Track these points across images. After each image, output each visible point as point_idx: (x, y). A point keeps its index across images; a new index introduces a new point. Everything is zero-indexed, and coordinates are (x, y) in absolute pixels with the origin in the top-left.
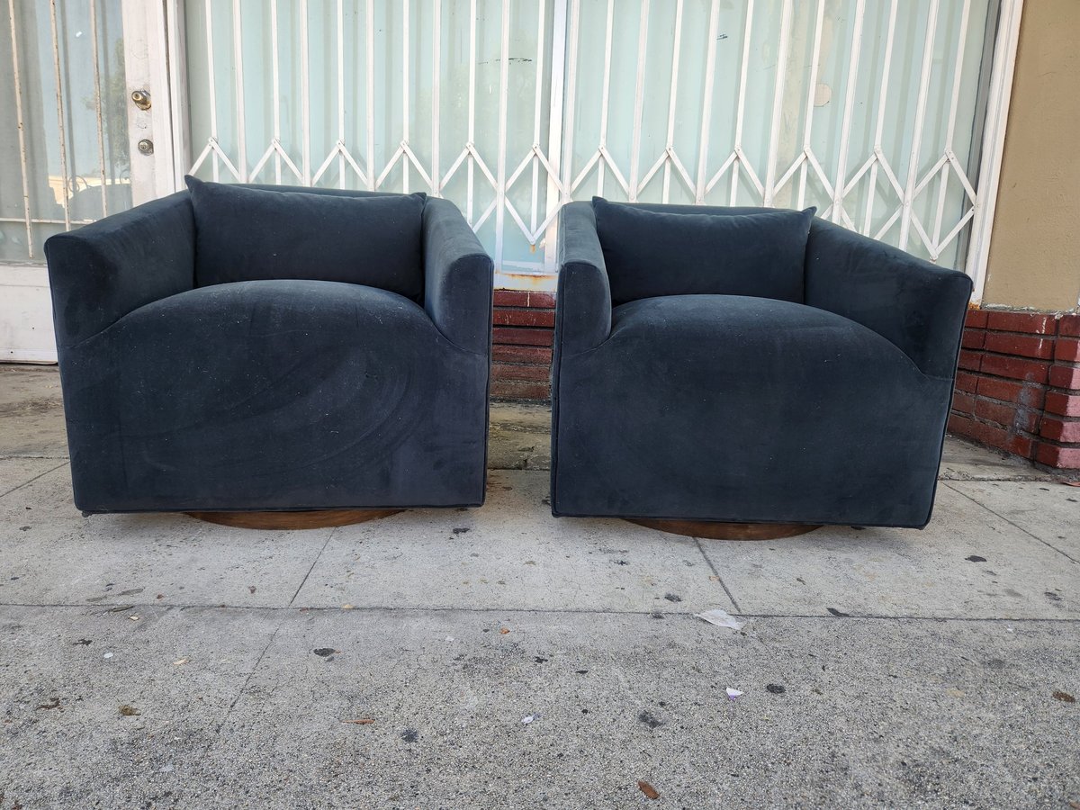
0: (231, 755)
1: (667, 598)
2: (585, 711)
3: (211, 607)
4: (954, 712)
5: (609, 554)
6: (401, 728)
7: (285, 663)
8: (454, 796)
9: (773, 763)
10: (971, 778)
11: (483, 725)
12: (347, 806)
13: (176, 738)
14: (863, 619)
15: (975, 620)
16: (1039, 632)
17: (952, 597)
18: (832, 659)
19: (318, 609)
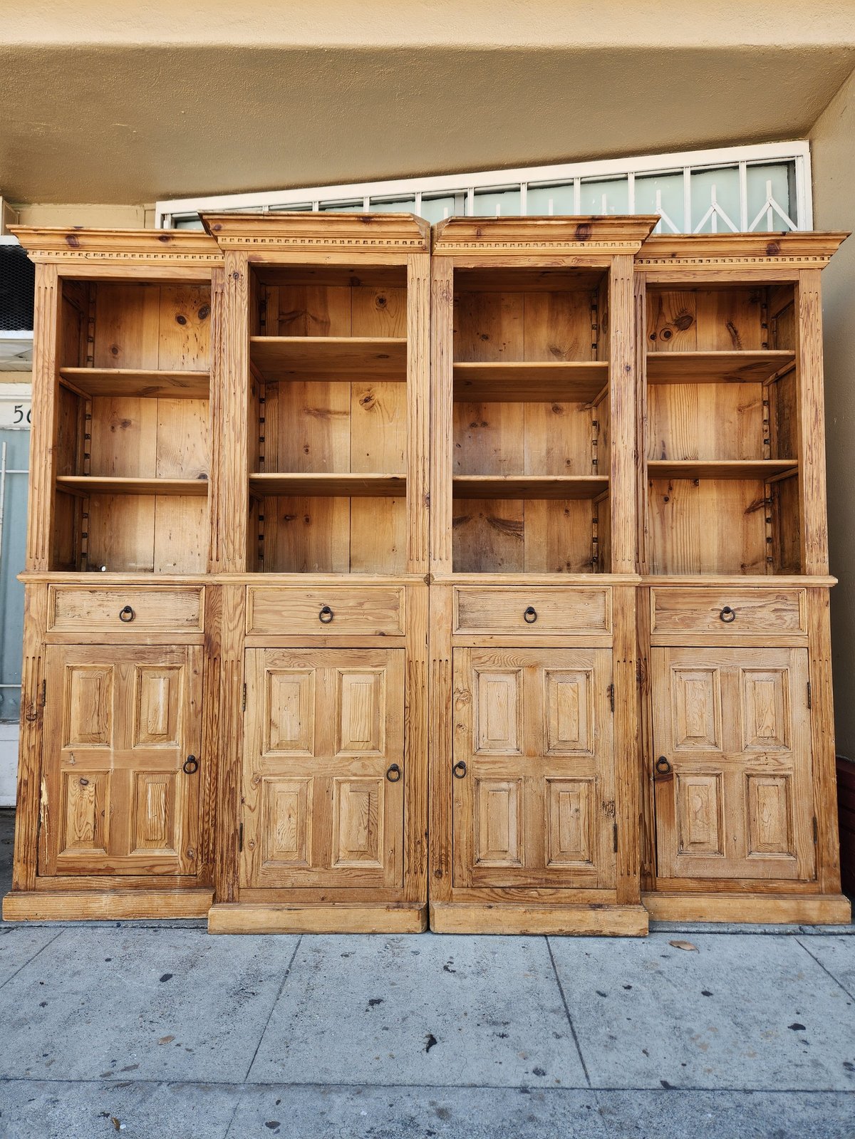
1: (534, 1072)
3: (189, 1082)
5: (493, 1026)
14: (686, 1092)
15: (776, 1091)
16: (824, 1103)
17: (764, 1068)
18: (652, 1130)
19: (266, 1085)
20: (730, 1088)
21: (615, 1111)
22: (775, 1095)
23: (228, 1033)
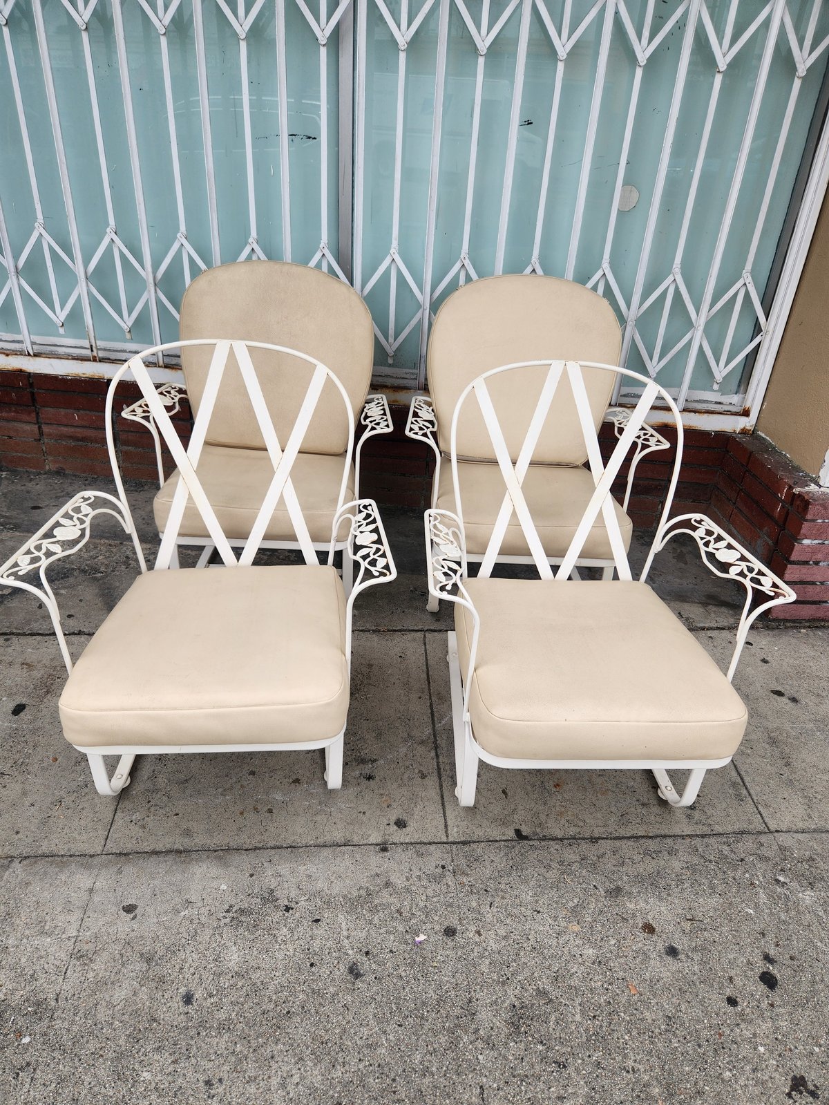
0: (66, 1025)
1: (395, 823)
2: (312, 965)
3: (44, 856)
4: (566, 950)
5: (361, 765)
6: (183, 990)
7: (101, 923)
8: (213, 1058)
9: (428, 1011)
10: (553, 1018)
11: (240, 984)
12: (145, 1069)
13: (29, 1009)
14: (536, 843)
15: (620, 839)
16: (660, 852)
17: (613, 809)
18: (500, 894)
19: (125, 854)
20: (578, 836)
21: (469, 871)
22: (618, 843)
23: (86, 786)
